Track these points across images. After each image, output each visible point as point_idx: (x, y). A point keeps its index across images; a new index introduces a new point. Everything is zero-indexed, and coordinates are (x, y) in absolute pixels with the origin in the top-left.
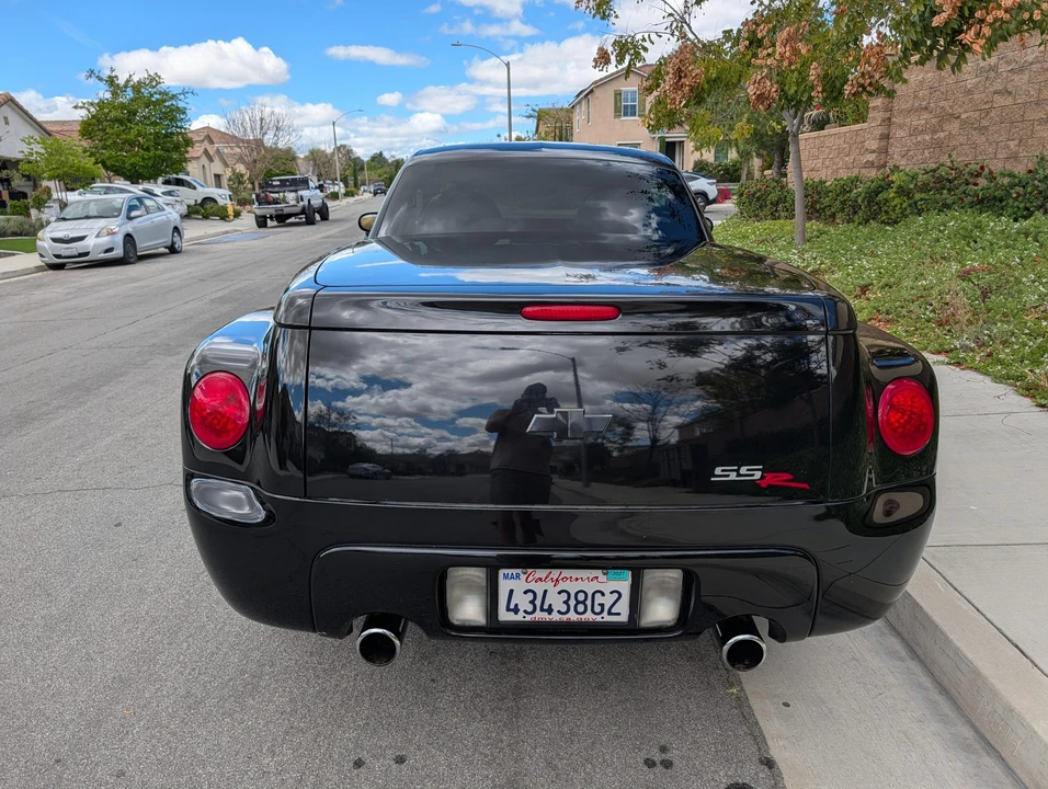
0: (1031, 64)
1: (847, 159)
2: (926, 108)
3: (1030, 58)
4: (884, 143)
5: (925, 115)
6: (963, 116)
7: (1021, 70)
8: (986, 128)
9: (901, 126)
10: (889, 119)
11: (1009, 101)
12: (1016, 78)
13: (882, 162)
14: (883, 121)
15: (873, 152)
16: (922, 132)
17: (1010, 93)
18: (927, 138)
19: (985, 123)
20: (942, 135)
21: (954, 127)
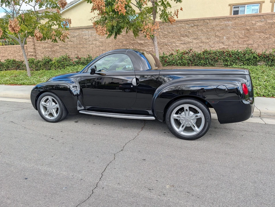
0: (76, 36)
1: (19, 54)
2: (47, 43)
3: (76, 35)
4: (34, 50)
5: (47, 44)
6: (60, 45)
7: (74, 37)
8: (67, 48)
9: (39, 46)
10: (34, 44)
11: (72, 43)
12: (73, 39)
13: (35, 55)
14: (33, 45)
15: (32, 52)
16: (48, 48)
17: (72, 41)
18: (49, 49)
19: (66, 47)
20: (54, 49)
21: (58, 47)
